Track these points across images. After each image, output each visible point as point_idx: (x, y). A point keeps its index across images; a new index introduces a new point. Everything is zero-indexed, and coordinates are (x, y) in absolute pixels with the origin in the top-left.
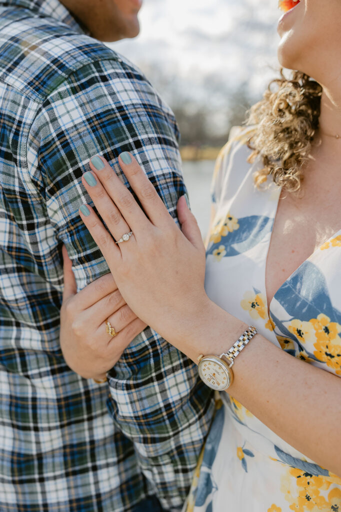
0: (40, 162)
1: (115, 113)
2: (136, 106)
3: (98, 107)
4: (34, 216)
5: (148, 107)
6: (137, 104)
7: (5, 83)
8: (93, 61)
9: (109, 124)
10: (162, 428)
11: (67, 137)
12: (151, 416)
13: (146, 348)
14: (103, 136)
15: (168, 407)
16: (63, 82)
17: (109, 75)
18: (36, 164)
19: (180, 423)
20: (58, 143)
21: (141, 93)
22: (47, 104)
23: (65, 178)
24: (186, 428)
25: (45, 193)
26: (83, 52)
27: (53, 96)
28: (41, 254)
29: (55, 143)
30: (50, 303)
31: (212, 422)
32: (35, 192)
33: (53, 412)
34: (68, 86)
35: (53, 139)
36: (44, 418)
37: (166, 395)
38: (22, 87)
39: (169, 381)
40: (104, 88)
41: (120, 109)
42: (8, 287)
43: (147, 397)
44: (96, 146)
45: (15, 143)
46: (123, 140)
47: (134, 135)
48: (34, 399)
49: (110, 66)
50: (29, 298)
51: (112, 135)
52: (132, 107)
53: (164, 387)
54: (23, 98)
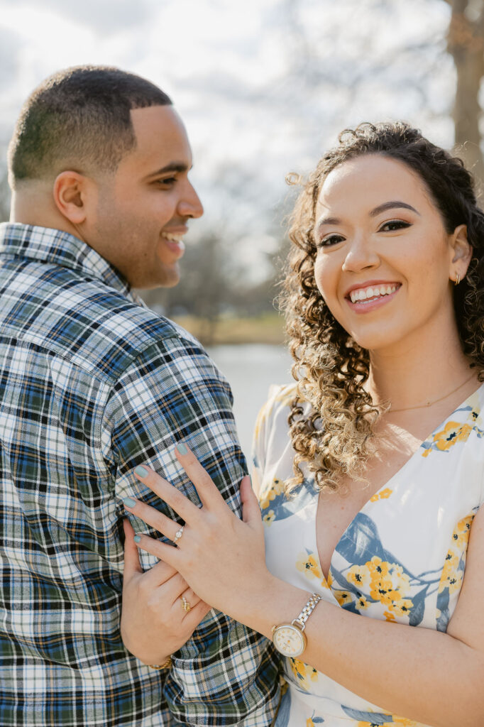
0: (114, 443)
1: (181, 393)
2: (199, 384)
3: (166, 389)
4: (101, 492)
5: (209, 382)
6: (199, 382)
7: (71, 363)
8: (157, 341)
9: (177, 405)
10: (230, 707)
11: (140, 419)
12: (219, 696)
13: (215, 625)
14: (172, 417)
15: (235, 686)
16: (131, 364)
17: (172, 354)
18: (110, 445)
19: (248, 705)
20: (131, 425)
21: (202, 369)
22: (119, 387)
23: (138, 457)
24: (254, 711)
25: (116, 471)
26: (146, 331)
27: (124, 379)
28: (105, 530)
29: (128, 425)
30: (102, 582)
31: (278, 708)
32: (105, 470)
33: (101, 707)
34: (137, 369)
35: (126, 421)
36: (91, 715)
37: (233, 674)
38: (91, 369)
39: (236, 658)
40: (169, 368)
41: (185, 388)
42: (65, 566)
43: (215, 677)
44: (167, 427)
45: (88, 425)
46: (190, 419)
47: (200, 414)
48: (79, 693)
49: (172, 345)
50: (85, 576)
51: (180, 415)
52: (195, 385)
53: (231, 665)
54: (93, 379)
